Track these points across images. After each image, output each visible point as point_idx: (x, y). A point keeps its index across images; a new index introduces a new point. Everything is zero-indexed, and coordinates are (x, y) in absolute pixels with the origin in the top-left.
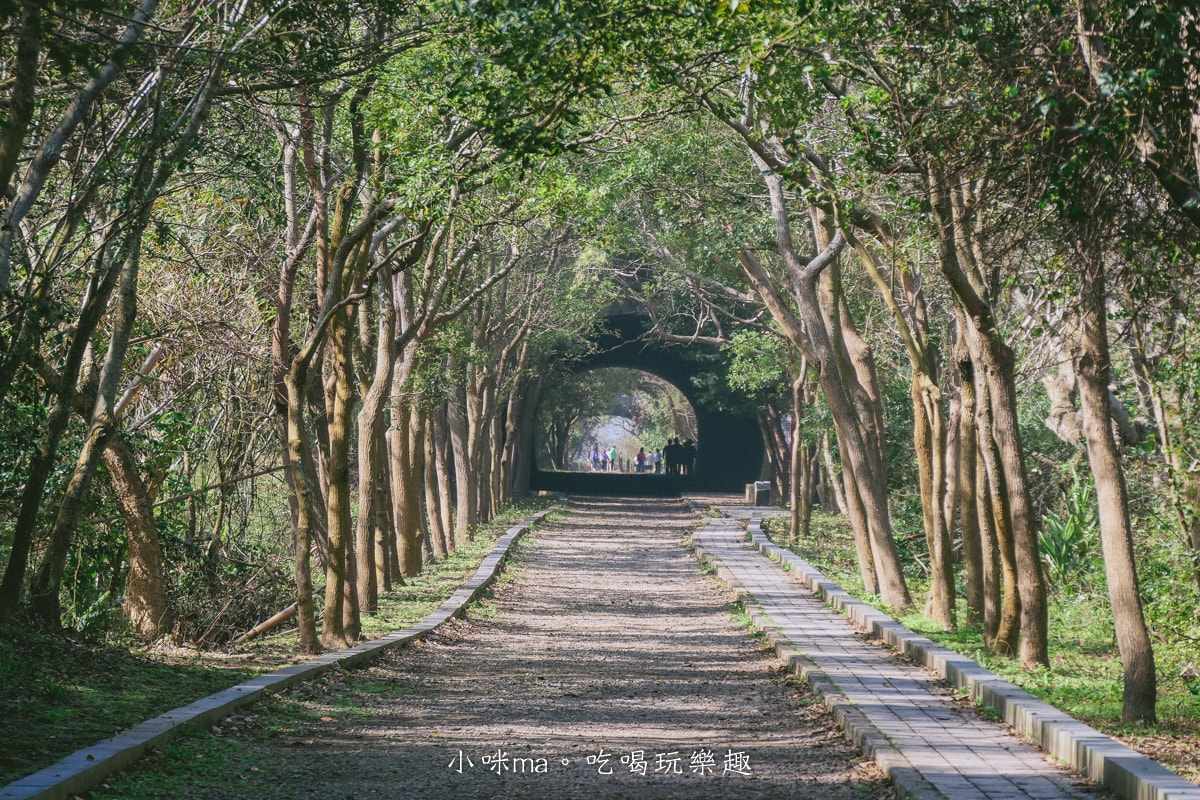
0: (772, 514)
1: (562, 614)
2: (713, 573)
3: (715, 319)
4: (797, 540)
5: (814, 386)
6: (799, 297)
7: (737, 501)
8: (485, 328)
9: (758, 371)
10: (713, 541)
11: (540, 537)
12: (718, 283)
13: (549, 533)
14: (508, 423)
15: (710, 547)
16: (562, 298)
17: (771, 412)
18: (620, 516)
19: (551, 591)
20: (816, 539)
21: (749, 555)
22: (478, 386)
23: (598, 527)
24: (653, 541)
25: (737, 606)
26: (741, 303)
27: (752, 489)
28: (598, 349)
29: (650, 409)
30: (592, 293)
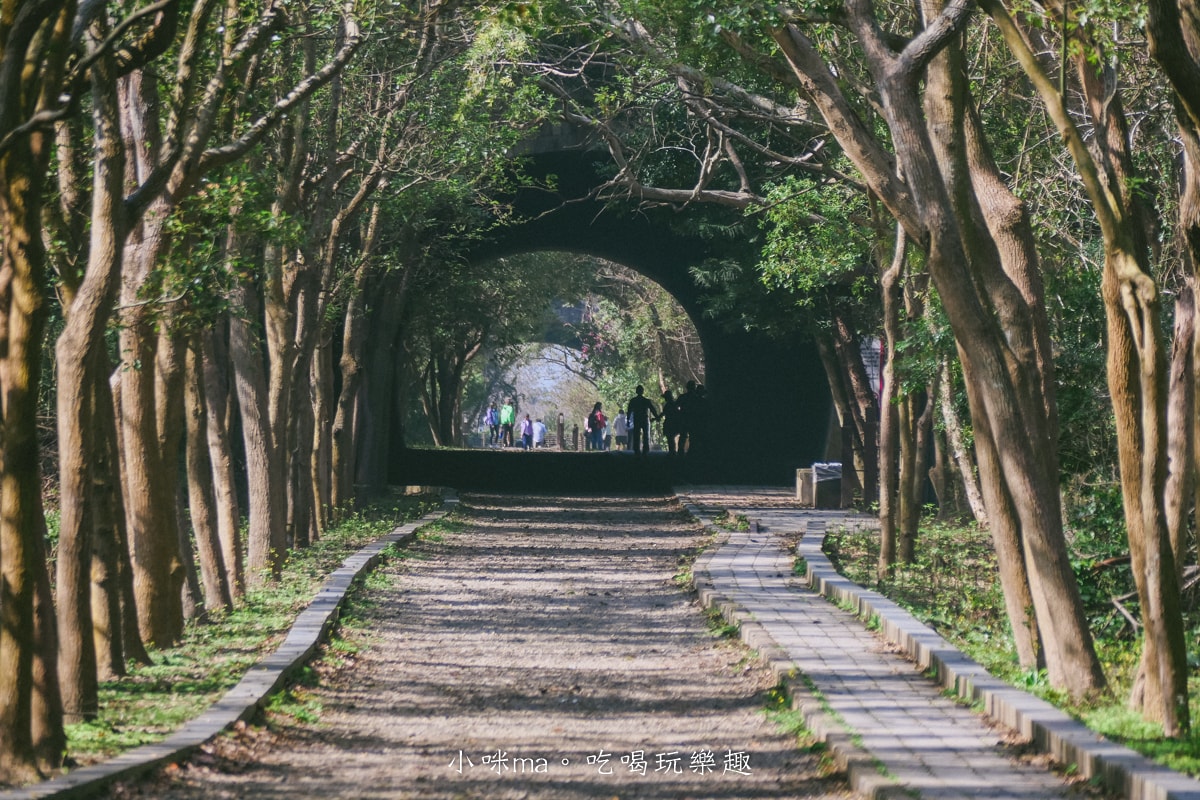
0: (845, 525)
1: (447, 713)
2: (733, 634)
3: (733, 158)
4: (891, 571)
5: (922, 281)
6: (889, 110)
7: (780, 500)
8: (298, 177)
9: (816, 254)
10: (734, 574)
11: (406, 571)
12: (738, 89)
13: (423, 564)
14: (345, 358)
15: (726, 586)
16: (444, 121)
17: (843, 331)
18: (558, 531)
19: (426, 671)
20: (928, 569)
21: (801, 601)
22: (286, 288)
23: (516, 551)
24: (620, 576)
25: (776, 697)
26: (781, 124)
27: (808, 478)
28: (514, 216)
29: (616, 330)
30: (501, 109)
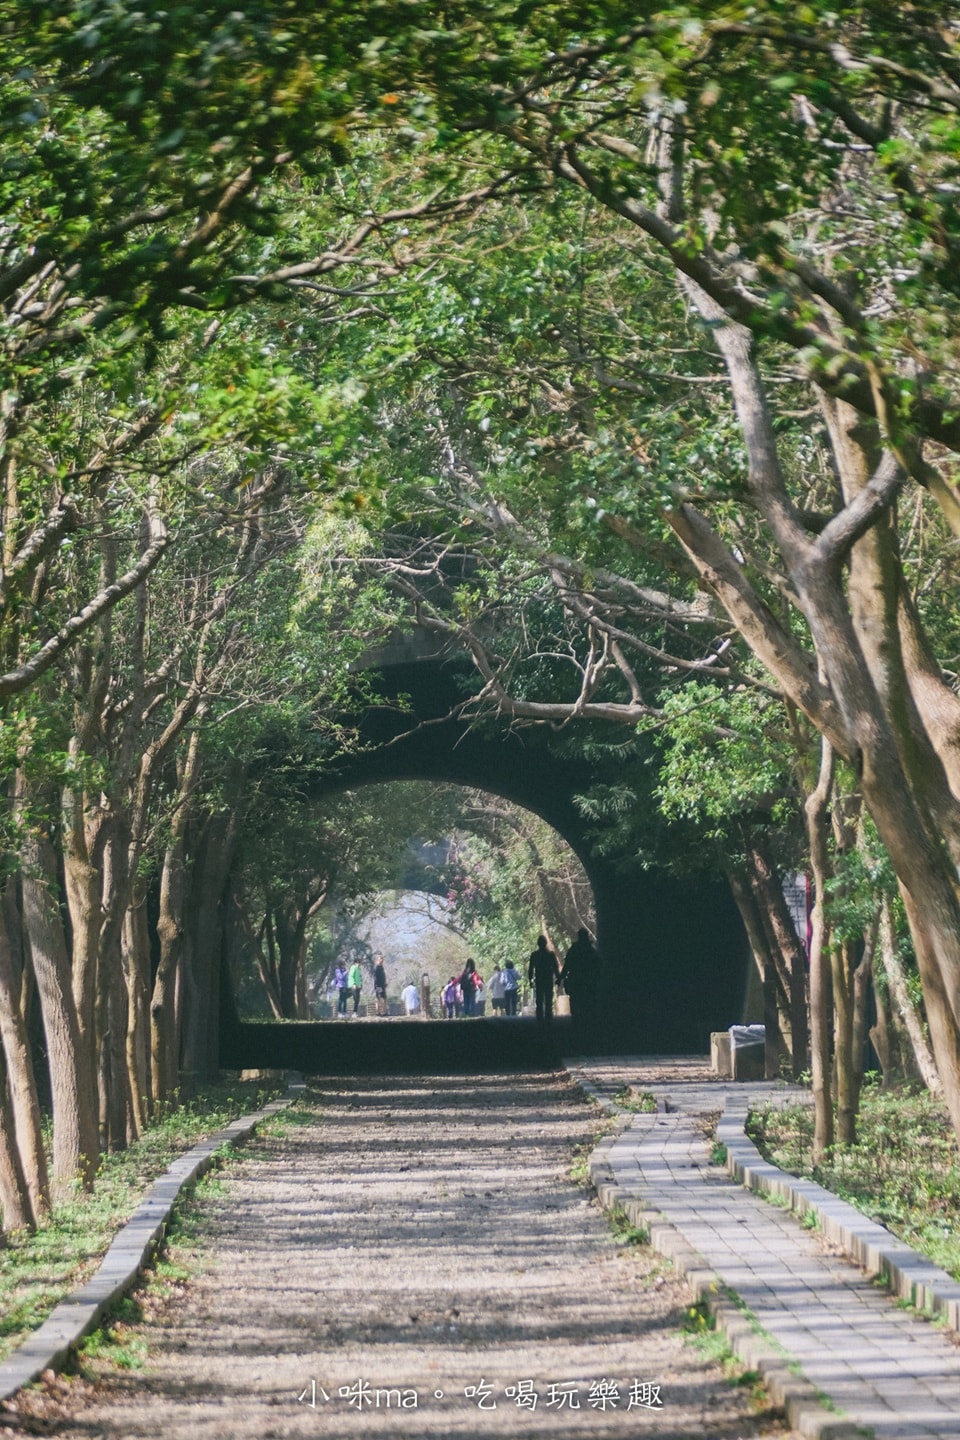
0: (772, 1099)
1: (299, 1350)
2: (640, 1240)
3: (621, 663)
4: (830, 1156)
5: (853, 805)
6: (808, 606)
7: (692, 1071)
8: (100, 706)
9: (726, 777)
10: (639, 1166)
11: (243, 1176)
12: (624, 582)
13: (263, 1166)
14: (163, 921)
15: (632, 1181)
16: (275, 631)
17: (760, 866)
18: (426, 1119)
19: (272, 1298)
20: (873, 1151)
21: (723, 1195)
22: (89, 839)
23: (376, 1146)
24: (503, 1173)
25: (698, 1316)
26: (678, 623)
27: (725, 1044)
28: (361, 743)
29: (488, 873)
30: (341, 615)
